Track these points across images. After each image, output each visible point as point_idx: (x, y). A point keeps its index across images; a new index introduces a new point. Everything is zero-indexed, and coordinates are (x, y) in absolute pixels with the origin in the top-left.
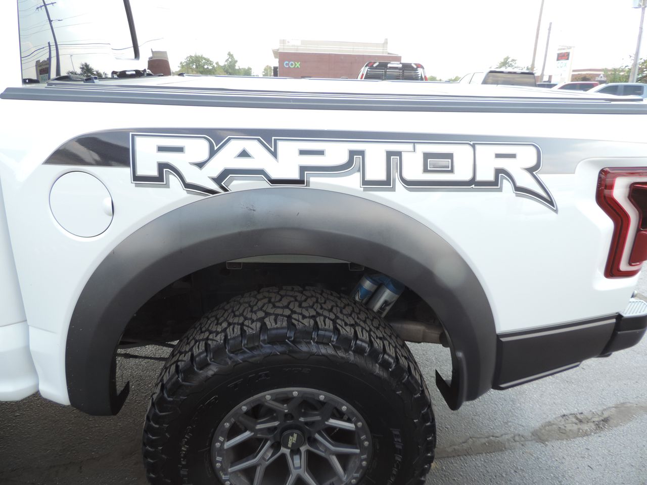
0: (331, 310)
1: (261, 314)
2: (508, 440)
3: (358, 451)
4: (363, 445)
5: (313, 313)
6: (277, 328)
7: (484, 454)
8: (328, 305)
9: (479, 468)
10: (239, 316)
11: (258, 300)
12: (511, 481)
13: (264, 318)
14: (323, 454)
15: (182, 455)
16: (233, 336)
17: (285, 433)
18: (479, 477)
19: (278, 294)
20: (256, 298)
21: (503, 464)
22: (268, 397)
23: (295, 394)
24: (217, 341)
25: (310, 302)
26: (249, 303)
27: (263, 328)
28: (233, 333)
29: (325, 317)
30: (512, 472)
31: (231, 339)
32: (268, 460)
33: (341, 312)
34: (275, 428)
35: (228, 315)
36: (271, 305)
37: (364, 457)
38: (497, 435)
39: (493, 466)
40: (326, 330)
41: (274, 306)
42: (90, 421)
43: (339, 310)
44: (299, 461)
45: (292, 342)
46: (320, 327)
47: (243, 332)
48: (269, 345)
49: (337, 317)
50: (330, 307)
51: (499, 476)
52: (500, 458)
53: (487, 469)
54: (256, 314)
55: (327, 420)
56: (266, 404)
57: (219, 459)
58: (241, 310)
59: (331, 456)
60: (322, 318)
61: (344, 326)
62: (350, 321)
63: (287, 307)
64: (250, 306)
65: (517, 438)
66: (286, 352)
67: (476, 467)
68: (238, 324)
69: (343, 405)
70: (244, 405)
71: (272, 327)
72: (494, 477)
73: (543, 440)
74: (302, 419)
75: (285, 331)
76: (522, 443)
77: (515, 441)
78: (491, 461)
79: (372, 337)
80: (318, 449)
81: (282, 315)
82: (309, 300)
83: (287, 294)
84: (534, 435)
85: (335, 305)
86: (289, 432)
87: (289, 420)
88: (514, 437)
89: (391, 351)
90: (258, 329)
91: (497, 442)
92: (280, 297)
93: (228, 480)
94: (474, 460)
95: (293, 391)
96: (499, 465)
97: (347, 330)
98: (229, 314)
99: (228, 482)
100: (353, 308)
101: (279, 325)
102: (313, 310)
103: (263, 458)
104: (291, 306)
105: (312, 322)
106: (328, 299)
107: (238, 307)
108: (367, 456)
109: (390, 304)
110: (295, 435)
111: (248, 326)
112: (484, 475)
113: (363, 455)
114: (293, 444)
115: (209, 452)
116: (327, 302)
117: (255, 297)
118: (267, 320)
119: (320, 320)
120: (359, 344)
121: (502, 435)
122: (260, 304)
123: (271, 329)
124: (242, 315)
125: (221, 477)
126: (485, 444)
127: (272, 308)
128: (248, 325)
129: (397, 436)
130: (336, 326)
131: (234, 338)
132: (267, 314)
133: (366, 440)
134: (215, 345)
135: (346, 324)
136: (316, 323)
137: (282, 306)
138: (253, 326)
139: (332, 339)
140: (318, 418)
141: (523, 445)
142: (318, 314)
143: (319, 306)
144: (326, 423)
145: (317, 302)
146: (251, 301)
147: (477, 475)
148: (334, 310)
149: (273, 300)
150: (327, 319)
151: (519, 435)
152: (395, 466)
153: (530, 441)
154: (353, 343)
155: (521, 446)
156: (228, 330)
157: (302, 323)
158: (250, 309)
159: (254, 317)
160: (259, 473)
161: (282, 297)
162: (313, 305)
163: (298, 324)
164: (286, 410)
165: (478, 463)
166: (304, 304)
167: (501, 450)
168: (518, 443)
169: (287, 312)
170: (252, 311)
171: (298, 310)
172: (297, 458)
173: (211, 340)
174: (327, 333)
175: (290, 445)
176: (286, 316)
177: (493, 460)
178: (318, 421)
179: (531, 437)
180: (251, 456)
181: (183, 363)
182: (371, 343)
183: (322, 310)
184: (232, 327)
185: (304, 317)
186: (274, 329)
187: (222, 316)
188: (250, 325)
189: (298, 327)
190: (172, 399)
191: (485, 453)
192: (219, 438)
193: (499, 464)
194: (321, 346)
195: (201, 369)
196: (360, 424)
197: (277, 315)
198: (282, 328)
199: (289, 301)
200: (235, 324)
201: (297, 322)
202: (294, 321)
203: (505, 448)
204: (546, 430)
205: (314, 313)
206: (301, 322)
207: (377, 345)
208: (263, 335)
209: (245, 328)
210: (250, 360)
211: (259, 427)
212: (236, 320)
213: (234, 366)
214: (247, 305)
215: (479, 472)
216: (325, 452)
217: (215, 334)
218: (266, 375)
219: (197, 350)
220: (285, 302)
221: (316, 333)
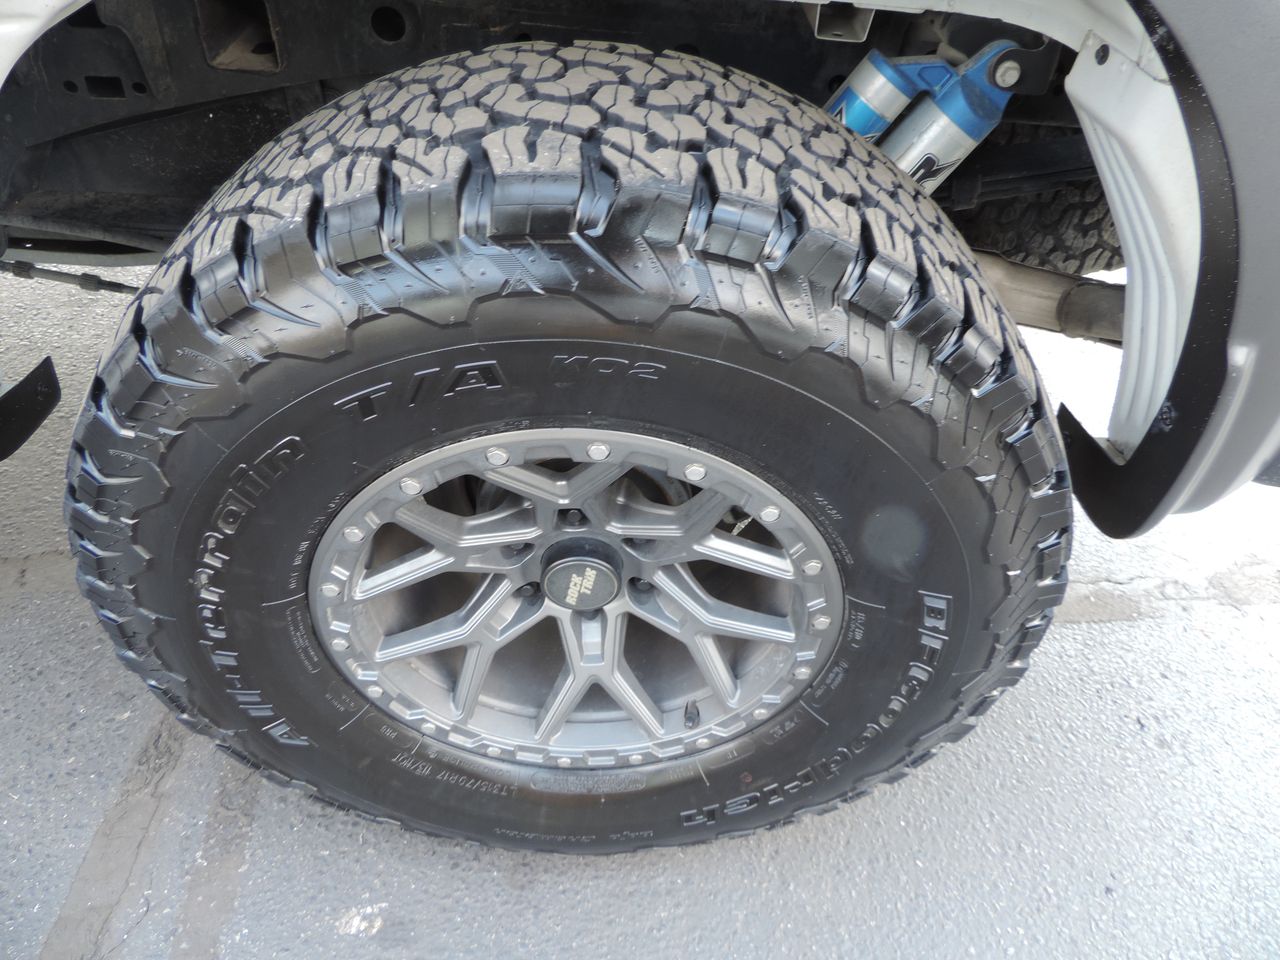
0: (767, 132)
1: (472, 118)
2: (1148, 593)
3: (789, 636)
4: (810, 624)
5: (695, 132)
6: (535, 177)
7: (1084, 626)
8: (756, 113)
9: (1071, 661)
10: (382, 124)
11: (471, 73)
12: (1150, 699)
13: (480, 134)
14: (673, 630)
15: (207, 613)
16: (344, 196)
17: (560, 564)
18: (1070, 684)
19: (555, 57)
20: (464, 67)
21: (1131, 656)
22: (498, 457)
23: (598, 452)
24: (280, 217)
25: (683, 92)
26: (431, 82)
27: (476, 171)
28: (347, 188)
29: (745, 155)
30: (1156, 675)
31: (335, 208)
32: (504, 631)
33: (806, 145)
34: (528, 546)
35: (347, 122)
36: (518, 90)
37: (810, 655)
38: (1120, 577)
39: (1106, 656)
40: (747, 204)
41: (532, 95)
42: (59, 454)
43: (797, 138)
44: (598, 639)
45: (594, 242)
46: (723, 186)
47: (387, 182)
48: (497, 250)
49: (792, 163)
50: (762, 123)
51: (1121, 685)
52: (1124, 638)
53: (1091, 664)
54: (450, 116)
55: (701, 538)
56: (491, 476)
57: (336, 626)
58: (394, 107)
59: (698, 639)
60: (731, 155)
61: (819, 197)
62: (842, 182)
63: (586, 99)
64: (434, 91)
65: (1170, 590)
66: (568, 283)
67: (1061, 657)
68: (373, 151)
69: (769, 502)
70: (411, 475)
71: (514, 170)
72: (1110, 688)
73: (1237, 601)
74: (616, 528)
75: (571, 190)
76: (1183, 603)
77: (1166, 598)
78: (1102, 644)
79: (925, 258)
80: (660, 613)
81: (560, 127)
82: (677, 87)
83: (588, 59)
84: (1214, 587)
85: (780, 117)
86: (569, 561)
87: (572, 525)
88: (1164, 585)
89: (990, 320)
90: (453, 174)
91: (1120, 596)
92: (561, 65)
93: (375, 683)
94: (1058, 637)
95: (592, 442)
96: (1121, 657)
97: (832, 213)
98: (350, 119)
99: (377, 689)
100: (847, 143)
101: (543, 162)
102: (691, 119)
103: (486, 625)
104: (603, 98)
105: (689, 165)
106: (750, 94)
107: (387, 95)
108: (817, 654)
109: (939, 171)
110: (591, 574)
111: (411, 162)
112: (1081, 680)
113: (802, 650)
114: (581, 597)
115: (306, 604)
116: (750, 102)
117: (461, 64)
118: (492, 143)
119: (723, 162)
120: (875, 277)
121: (1132, 579)
122: (474, 86)
123: (508, 178)
124: (396, 120)
125: (354, 675)
126: (1087, 598)
127: (520, 99)
128: (410, 154)
129: (936, 613)
130: (790, 192)
131: (348, 207)
132: (497, 120)
133: (822, 612)
134: (270, 232)
135: (829, 193)
136: (706, 172)
137: (566, 94)
138: (434, 159)
139: (767, 250)
140: (671, 531)
141: (1184, 609)
142: (714, 138)
143: (720, 112)
144: (696, 547)
145: (710, 95)
146: (441, 76)
147: (1065, 679)
148: (779, 131)
149: (527, 74)
150: (751, 162)
151: (1176, 582)
152: (904, 690)
153: (1203, 599)
154: (853, 271)
155: (1179, 610)
156: (328, 174)
157: (647, 166)
158: (430, 98)
159: (443, 127)
160: (474, 667)
161: (567, 66)
162: (695, 106)
163: (629, 165)
164: (563, 497)
165: (1067, 647)
166: (656, 97)
167: (1130, 618)
168: (1173, 602)
169: (585, 118)
170: (436, 108)
171: (633, 114)
172: (592, 631)
173: (261, 210)
174: (751, 219)
175: (572, 598)
176: (578, 133)
177: (1106, 641)
178: (672, 540)
179: (1207, 589)
180: (450, 618)
181: (155, 297)
182: (923, 281)
183: (733, 127)
184: (346, 161)
185: (655, 142)
186: (523, 177)
187: (322, 128)
188: (421, 159)
189: (625, 178)
190: (130, 434)
191: (1087, 622)
192: (329, 568)
193: (1121, 653)
194: (718, 271)
195: (223, 327)
196: (813, 567)
197: (539, 126)
198: (556, 178)
199: (596, 81)
200: (360, 150)
201: (626, 159)
202: (608, 153)
203: (1140, 614)
204: (1244, 575)
205: (700, 134)
206: (640, 160)
207: (944, 291)
208: (472, 203)
209: (397, 167)
210: (423, 309)
211: (469, 541)
212: (368, 138)
213: (354, 325)
214: (424, 88)
215: (1068, 670)
216: (682, 624)
217: (277, 190)
218: (487, 374)
219: (207, 250)
220: (578, 81)
221: (704, 217)
